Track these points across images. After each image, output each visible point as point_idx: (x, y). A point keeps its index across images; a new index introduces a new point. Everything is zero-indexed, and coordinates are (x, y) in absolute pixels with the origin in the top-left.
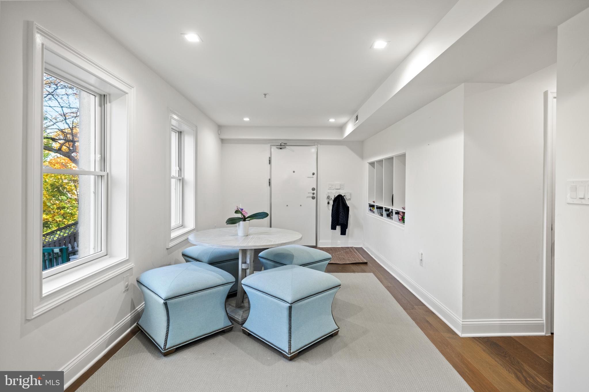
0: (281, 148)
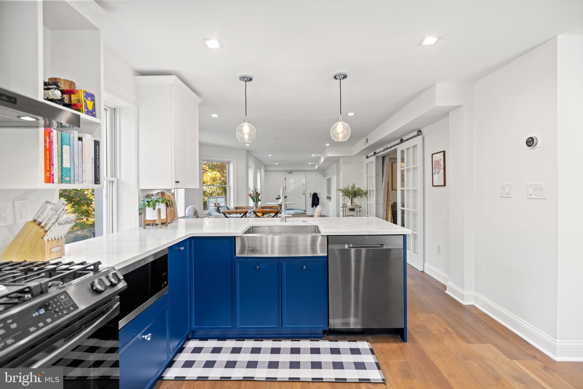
0: (290, 173)
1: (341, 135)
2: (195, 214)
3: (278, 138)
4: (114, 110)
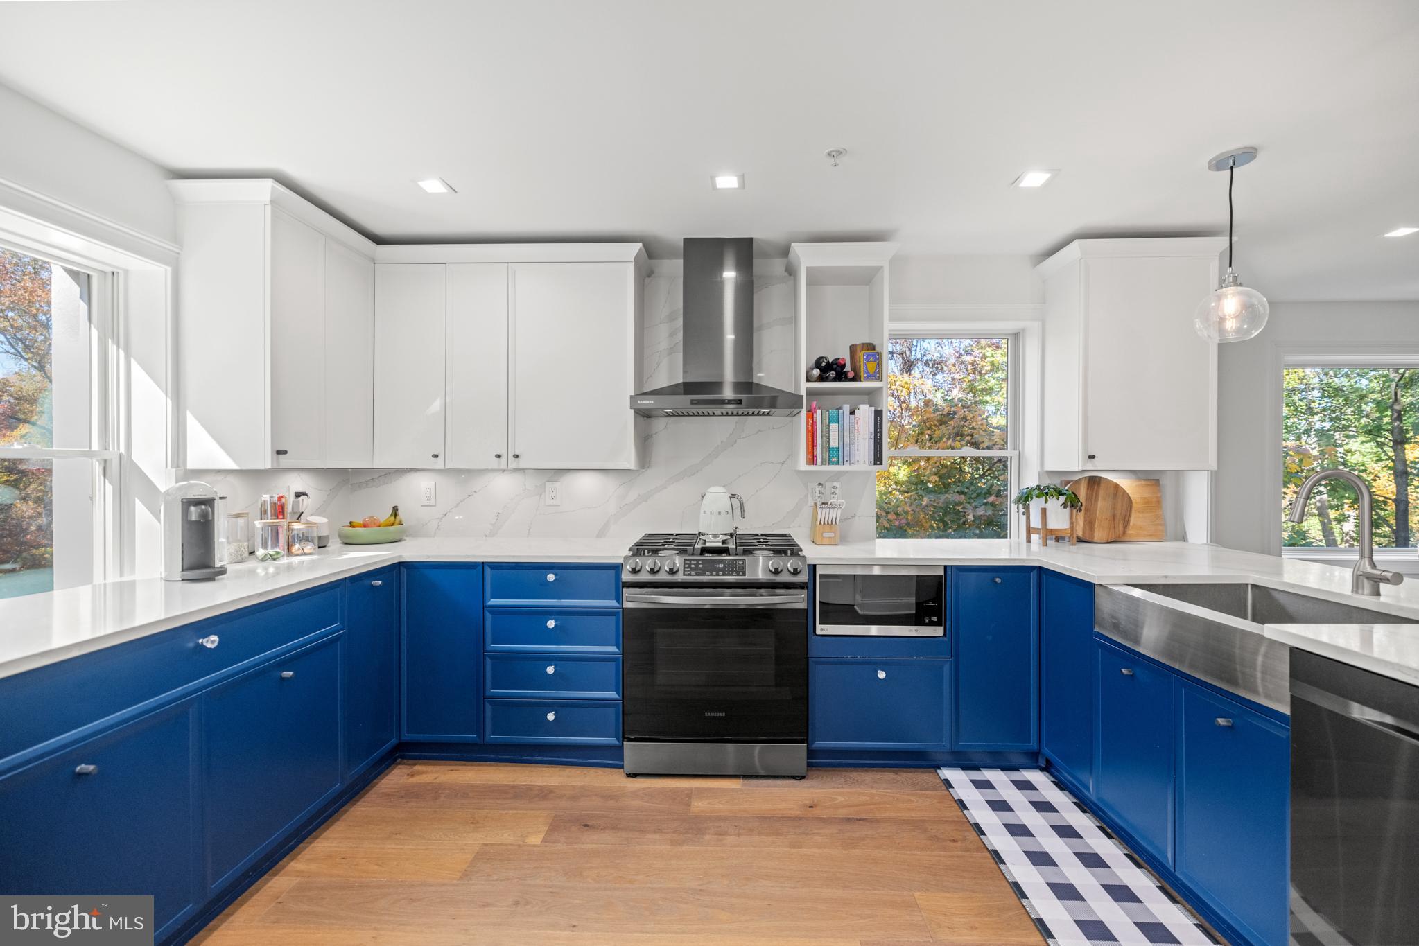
4: (1016, 336)
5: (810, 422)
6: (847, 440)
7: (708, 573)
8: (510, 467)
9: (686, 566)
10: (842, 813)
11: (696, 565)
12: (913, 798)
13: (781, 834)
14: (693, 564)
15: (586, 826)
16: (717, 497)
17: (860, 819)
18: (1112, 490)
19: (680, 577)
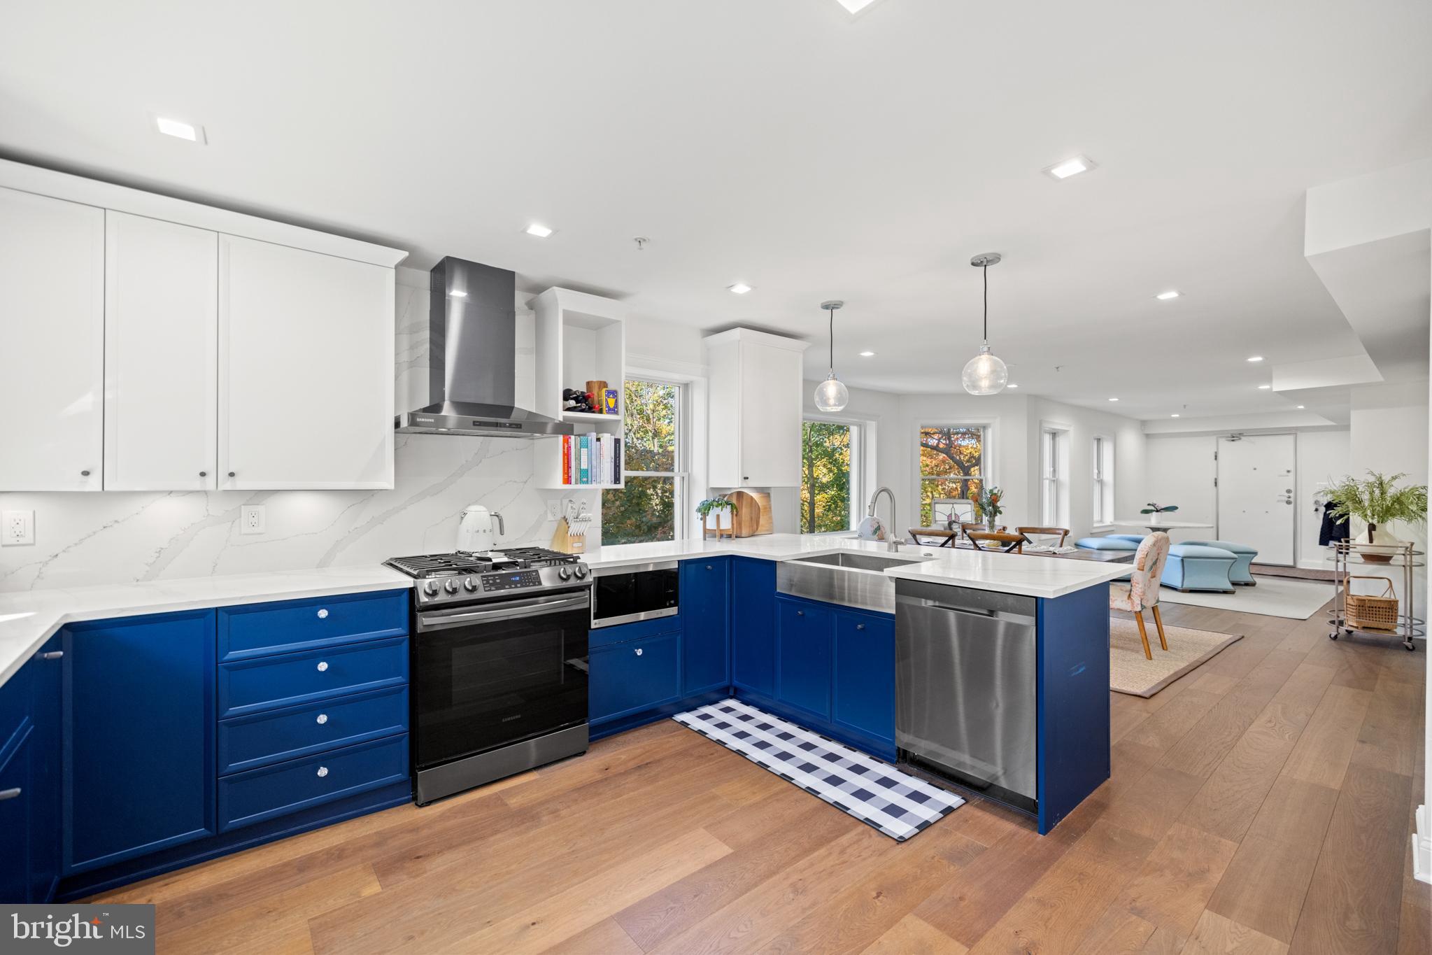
0: (1233, 440)
1: (985, 384)
2: (875, 532)
3: (1061, 366)
4: (686, 386)
5: (566, 446)
6: (594, 463)
7: (507, 587)
8: (221, 488)
9: (485, 582)
10: (631, 764)
11: (494, 580)
12: (670, 739)
13: (600, 794)
14: (491, 579)
15: (418, 857)
16: (478, 514)
17: (647, 764)
18: (749, 500)
19: (481, 594)
